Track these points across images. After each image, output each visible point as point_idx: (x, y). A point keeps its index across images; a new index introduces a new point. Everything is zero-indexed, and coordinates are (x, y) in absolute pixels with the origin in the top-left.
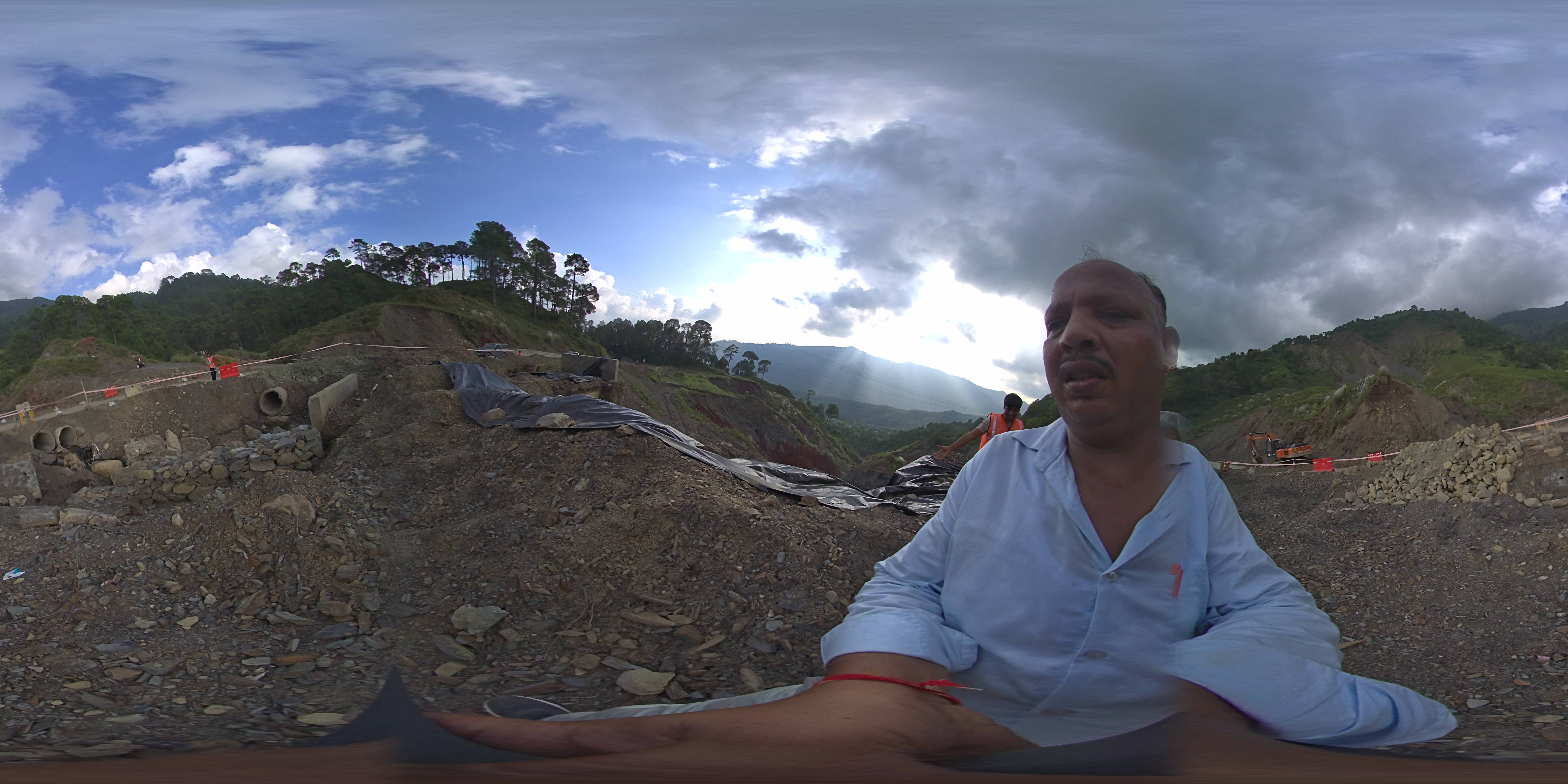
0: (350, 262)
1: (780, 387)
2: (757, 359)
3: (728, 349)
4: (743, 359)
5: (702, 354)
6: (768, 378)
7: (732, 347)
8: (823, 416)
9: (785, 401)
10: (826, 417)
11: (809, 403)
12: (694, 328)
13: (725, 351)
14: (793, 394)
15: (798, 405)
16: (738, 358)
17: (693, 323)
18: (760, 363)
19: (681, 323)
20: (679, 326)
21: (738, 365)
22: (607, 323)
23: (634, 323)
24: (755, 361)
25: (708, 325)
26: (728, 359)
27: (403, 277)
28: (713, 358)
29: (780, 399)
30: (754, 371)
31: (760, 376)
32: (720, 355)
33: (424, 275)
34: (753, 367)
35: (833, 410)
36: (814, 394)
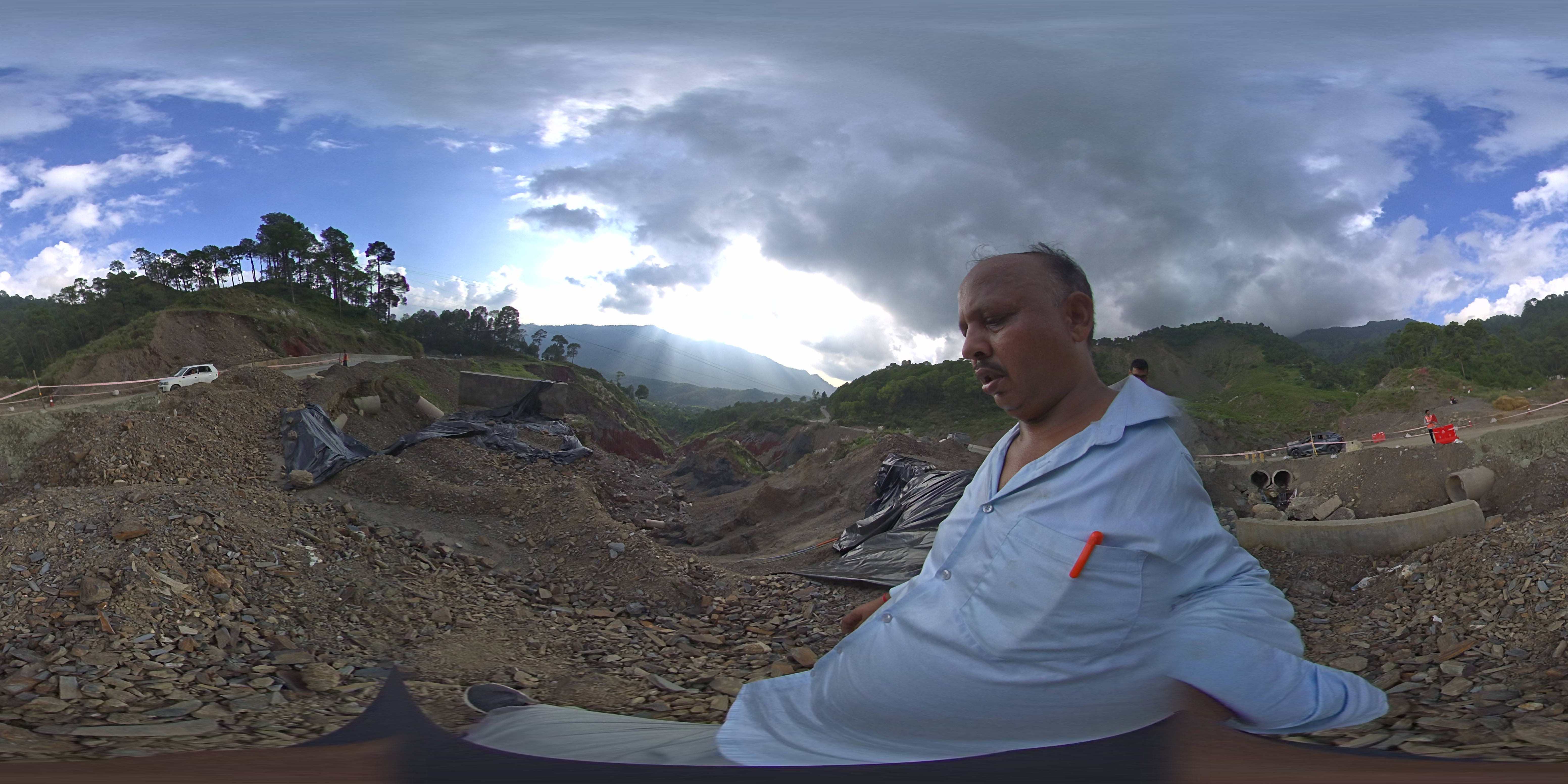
0: (135, 274)
1: (591, 370)
2: (567, 343)
3: (537, 334)
4: (553, 343)
5: (511, 341)
6: (578, 360)
7: (540, 332)
8: (632, 398)
9: (598, 384)
10: (636, 398)
11: (619, 384)
12: (501, 314)
13: (533, 336)
14: (604, 377)
15: (610, 387)
16: (547, 343)
17: (500, 310)
18: (569, 347)
19: (488, 311)
20: (487, 314)
21: (547, 351)
22: (411, 315)
23: (439, 314)
24: (565, 346)
25: (514, 310)
26: (537, 344)
27: (191, 285)
28: (523, 345)
29: (594, 383)
30: (565, 354)
31: (569, 360)
32: (529, 341)
33: (213, 281)
34: (563, 351)
35: (642, 391)
36: (624, 375)
